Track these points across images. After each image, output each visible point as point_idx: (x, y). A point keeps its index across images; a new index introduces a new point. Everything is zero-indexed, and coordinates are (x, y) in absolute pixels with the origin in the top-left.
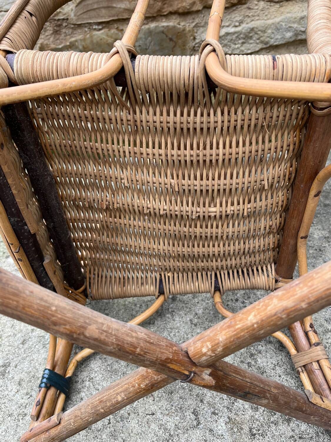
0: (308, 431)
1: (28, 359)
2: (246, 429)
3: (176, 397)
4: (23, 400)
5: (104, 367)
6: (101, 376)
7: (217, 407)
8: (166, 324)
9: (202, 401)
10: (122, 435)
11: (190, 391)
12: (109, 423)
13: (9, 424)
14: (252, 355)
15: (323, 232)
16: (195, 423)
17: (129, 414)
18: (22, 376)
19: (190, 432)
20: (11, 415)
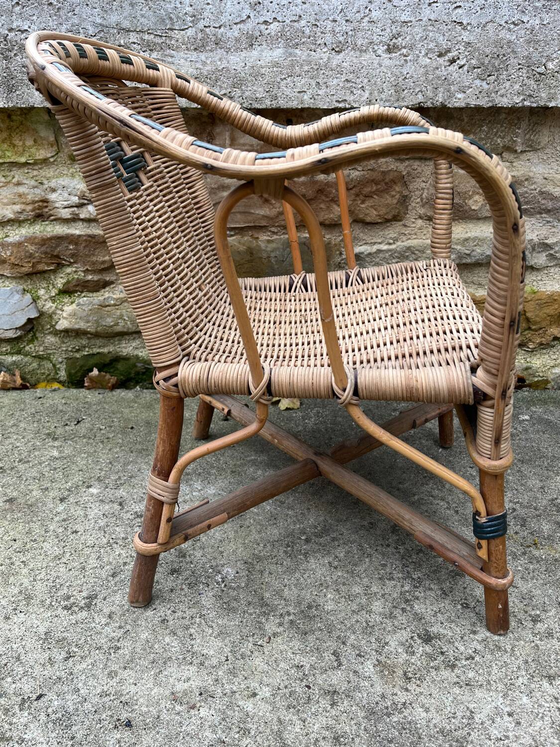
0: (477, 679)
1: (120, 592)
2: (400, 673)
3: (311, 638)
4: (115, 634)
5: (219, 605)
6: (215, 613)
7: (362, 650)
8: (298, 565)
9: (344, 643)
10: (242, 672)
11: (329, 632)
12: (227, 660)
13: (97, 657)
14: (407, 601)
16: (335, 664)
17: (252, 652)
18: (113, 609)
19: (329, 673)
20: (99, 648)
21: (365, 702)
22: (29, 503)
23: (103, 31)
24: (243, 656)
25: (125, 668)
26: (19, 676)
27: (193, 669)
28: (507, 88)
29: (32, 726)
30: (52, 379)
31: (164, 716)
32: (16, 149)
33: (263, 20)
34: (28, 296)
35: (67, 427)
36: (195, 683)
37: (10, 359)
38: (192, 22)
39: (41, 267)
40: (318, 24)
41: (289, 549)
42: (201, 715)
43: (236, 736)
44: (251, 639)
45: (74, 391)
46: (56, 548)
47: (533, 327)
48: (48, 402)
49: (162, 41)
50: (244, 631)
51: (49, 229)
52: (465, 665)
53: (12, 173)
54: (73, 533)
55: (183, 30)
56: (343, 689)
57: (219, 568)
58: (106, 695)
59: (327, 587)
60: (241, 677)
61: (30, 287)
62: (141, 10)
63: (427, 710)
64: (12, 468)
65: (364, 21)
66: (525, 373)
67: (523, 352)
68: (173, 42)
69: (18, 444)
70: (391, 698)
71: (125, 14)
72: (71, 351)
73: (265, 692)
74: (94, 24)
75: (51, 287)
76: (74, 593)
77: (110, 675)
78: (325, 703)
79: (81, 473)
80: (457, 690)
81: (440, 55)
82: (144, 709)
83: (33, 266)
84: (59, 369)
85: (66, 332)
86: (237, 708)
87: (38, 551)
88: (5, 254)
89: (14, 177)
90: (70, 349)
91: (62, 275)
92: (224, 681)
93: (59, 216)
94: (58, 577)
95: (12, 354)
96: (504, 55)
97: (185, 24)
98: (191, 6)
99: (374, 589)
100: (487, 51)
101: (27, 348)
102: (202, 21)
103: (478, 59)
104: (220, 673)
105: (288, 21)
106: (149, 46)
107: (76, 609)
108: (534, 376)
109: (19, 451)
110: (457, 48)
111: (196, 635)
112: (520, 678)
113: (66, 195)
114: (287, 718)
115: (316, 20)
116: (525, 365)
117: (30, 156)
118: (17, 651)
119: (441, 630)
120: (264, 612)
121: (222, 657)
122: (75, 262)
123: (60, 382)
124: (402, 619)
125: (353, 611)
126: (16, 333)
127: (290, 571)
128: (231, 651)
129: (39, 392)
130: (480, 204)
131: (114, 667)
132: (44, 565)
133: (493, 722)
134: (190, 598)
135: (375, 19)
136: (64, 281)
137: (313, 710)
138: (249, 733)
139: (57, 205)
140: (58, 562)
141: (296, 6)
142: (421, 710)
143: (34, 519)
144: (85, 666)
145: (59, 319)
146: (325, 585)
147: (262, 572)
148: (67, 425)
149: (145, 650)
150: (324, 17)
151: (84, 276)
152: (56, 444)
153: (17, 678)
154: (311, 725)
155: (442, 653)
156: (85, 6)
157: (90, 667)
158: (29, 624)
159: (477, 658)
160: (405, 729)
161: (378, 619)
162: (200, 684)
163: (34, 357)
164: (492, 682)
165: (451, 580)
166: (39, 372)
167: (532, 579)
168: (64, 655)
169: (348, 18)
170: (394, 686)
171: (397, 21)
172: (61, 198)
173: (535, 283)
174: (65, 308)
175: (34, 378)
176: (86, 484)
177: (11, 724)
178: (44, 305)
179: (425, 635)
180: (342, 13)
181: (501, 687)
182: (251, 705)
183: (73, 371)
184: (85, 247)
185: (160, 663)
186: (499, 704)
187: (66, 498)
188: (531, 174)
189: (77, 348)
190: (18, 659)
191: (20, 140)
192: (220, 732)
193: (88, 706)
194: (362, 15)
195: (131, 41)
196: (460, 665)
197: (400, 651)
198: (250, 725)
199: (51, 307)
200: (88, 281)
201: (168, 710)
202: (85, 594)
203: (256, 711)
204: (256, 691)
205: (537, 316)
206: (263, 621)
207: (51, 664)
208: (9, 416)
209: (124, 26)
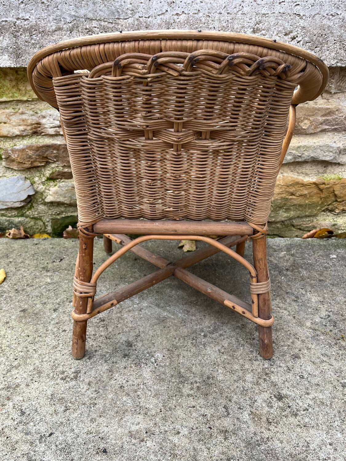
0: (310, 422)
1: (94, 369)
2: (264, 419)
3: (210, 398)
4: (93, 395)
5: (154, 377)
6: (152, 382)
7: (241, 405)
8: (200, 351)
9: (230, 401)
10: (170, 419)
11: (221, 394)
12: (161, 411)
13: (83, 410)
14: (267, 374)
15: (319, 298)
16: (226, 414)
17: (175, 406)
18: (91, 379)
19: (222, 419)
20: (84, 404)
21: (244, 437)
22: (35, 312)
23: (76, 20)
24: (170, 409)
25: (100, 416)
26: (38, 422)
27: (141, 417)
28: (327, 55)
29: (47, 452)
30: (43, 231)
31: (126, 446)
32: (21, 92)
33: (176, 13)
34: (28, 182)
35: (54, 263)
36: (143, 426)
37: (17, 220)
38: (132, 14)
39: (36, 164)
40: (210, 15)
41: (194, 341)
42: (147, 446)
43: (169, 458)
44: (174, 398)
45: (57, 240)
46: (53, 341)
47: (339, 200)
48: (42, 247)
49: (112, 26)
50: (170, 393)
51: (41, 141)
52: (303, 414)
53: (18, 107)
54: (63, 331)
55: (126, 19)
56: (231, 429)
57: (153, 353)
58: (90, 433)
59: (218, 365)
60: (170, 422)
61: (29, 176)
62: (100, 7)
63: (281, 442)
64: (23, 290)
65: (239, 13)
66: (333, 227)
67: (332, 215)
68: (119, 27)
69: (25, 274)
70: (260, 435)
71: (90, 9)
72: (54, 215)
73: (185, 431)
74: (71, 16)
75: (42, 176)
76: (67, 369)
77: (91, 420)
78: (221, 438)
79: (65, 293)
80: (299, 430)
81: (286, 35)
82: (113, 442)
83: (31, 164)
84: (47, 225)
85: (52, 203)
86: (168, 441)
87: (43, 343)
88: (14, 156)
89: (19, 109)
90: (54, 213)
91: (49, 169)
92: (160, 425)
93: (47, 133)
94: (56, 359)
95: (18, 216)
96: (325, 35)
97: (127, 16)
98: (131, 4)
99: (247, 366)
100: (315, 32)
101: (27, 213)
102: (138, 13)
103: (309, 37)
104: (157, 419)
105: (191, 14)
106: (105, 29)
107: (69, 380)
108: (339, 230)
109: (26, 279)
110: (296, 30)
111: (141, 396)
112: (336, 422)
113: (52, 120)
114: (199, 447)
115: (209, 13)
116: (333, 223)
117: (29, 96)
118: (35, 406)
119: (288, 392)
120: (181, 381)
121: (158, 410)
122: (57, 161)
123: (48, 233)
124: (264, 385)
125: (235, 381)
126: (20, 204)
127: (195, 355)
128: (163, 406)
129: (35, 240)
130: (308, 125)
131: (94, 416)
132: (47, 352)
133: (321, 449)
134: (136, 373)
135: (246, 12)
136: (51, 172)
137: (214, 442)
138: (177, 456)
139: (46, 126)
140: (56, 350)
141: (197, 4)
142: (278, 442)
143: (39, 323)
144: (76, 415)
145: (47, 195)
146: (217, 364)
147: (178, 356)
148: (54, 262)
149: (111, 405)
150: (214, 11)
151: (63, 169)
152: (49, 274)
153: (37, 423)
154: (213, 451)
155: (289, 407)
156: (64, 4)
157: (79, 416)
158: (41, 389)
159: (310, 410)
160: (269, 454)
161: (250, 385)
162: (146, 426)
163: (32, 218)
164: (319, 424)
165: (292, 361)
166: (35, 227)
167: (341, 360)
168: (63, 408)
169: (229, 12)
170: (261, 428)
171: (259, 13)
172: (48, 122)
173: (340, 173)
174: (51, 189)
175: (32, 231)
176: (69, 300)
177: (35, 452)
178: (38, 187)
179: (278, 396)
180: (225, 9)
181: (325, 427)
182: (177, 439)
183: (56, 227)
184: (63, 152)
185: (121, 413)
186: (324, 438)
187: (57, 309)
188: (340, 107)
189: (58, 213)
190: (36, 411)
191: (23, 87)
192: (159, 456)
193: (80, 440)
194: (238, 10)
195: (93, 26)
196: (300, 414)
197: (264, 405)
198: (177, 452)
199: (42, 188)
200: (65, 172)
201: (128, 443)
202: (73, 370)
203: (180, 443)
204: (179, 431)
205: (341, 193)
206: (181, 387)
207: (56, 414)
208: (18, 256)
209: (89, 17)
